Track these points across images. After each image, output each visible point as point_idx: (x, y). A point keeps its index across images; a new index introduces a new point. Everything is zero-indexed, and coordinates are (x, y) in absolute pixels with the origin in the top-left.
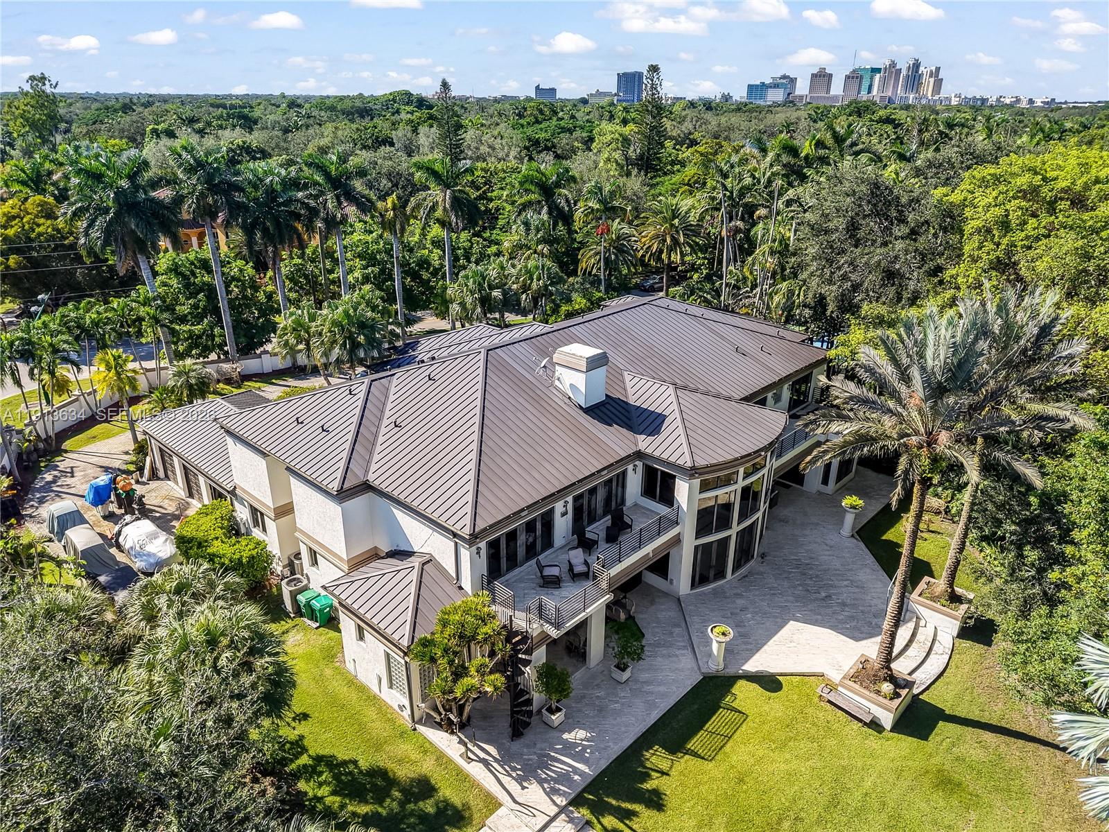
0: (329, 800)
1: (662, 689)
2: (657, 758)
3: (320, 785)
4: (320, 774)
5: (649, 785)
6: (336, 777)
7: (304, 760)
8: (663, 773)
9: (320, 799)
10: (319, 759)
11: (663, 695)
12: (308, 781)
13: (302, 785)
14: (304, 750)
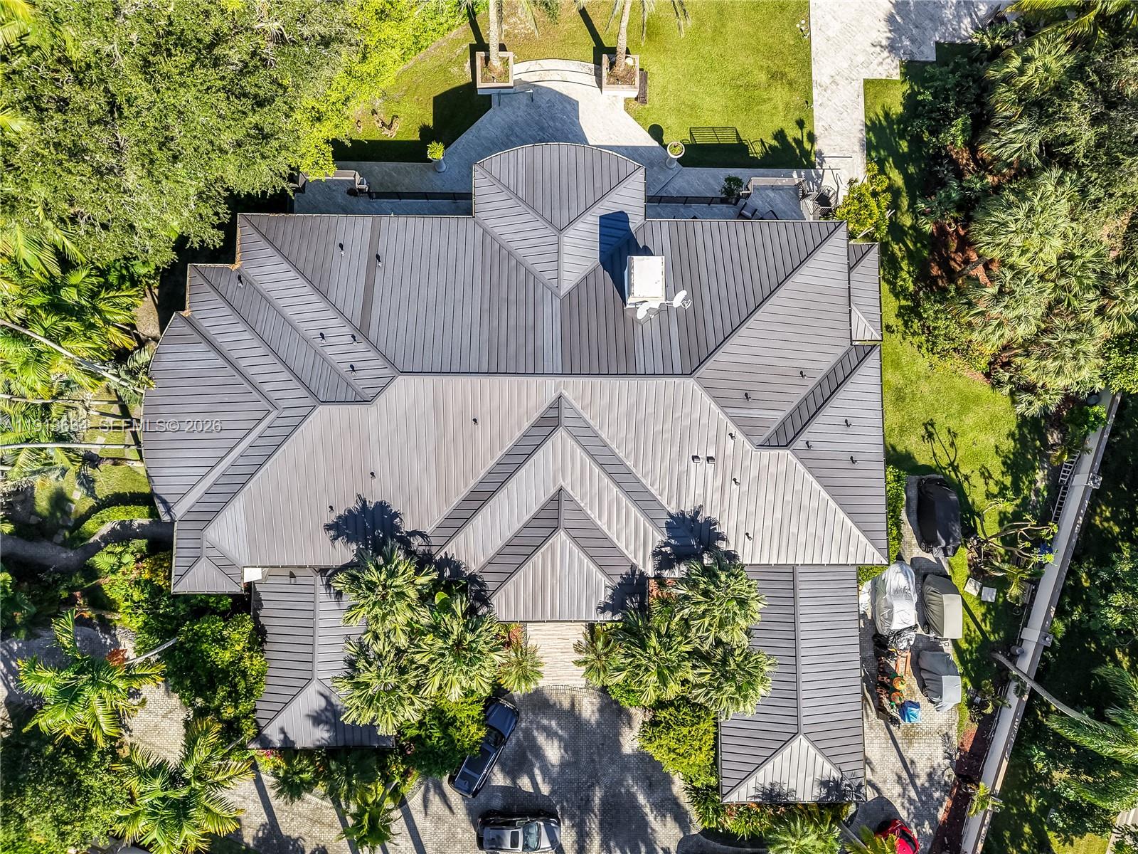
0: (905, 268)
1: (711, 181)
2: (757, 151)
3: (904, 280)
4: (901, 286)
5: (774, 143)
6: (895, 277)
7: (904, 303)
8: (763, 143)
9: (909, 272)
10: (897, 296)
11: (715, 177)
12: (907, 288)
13: (911, 288)
14: (901, 307)
